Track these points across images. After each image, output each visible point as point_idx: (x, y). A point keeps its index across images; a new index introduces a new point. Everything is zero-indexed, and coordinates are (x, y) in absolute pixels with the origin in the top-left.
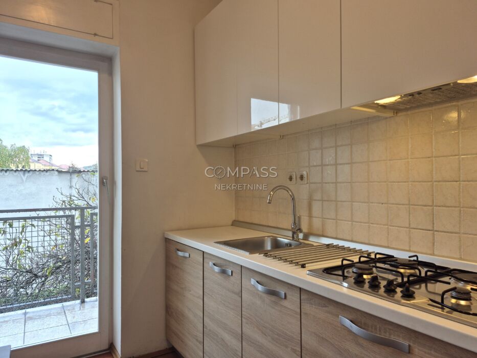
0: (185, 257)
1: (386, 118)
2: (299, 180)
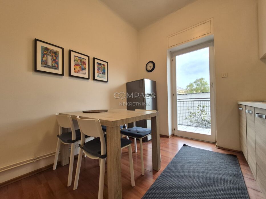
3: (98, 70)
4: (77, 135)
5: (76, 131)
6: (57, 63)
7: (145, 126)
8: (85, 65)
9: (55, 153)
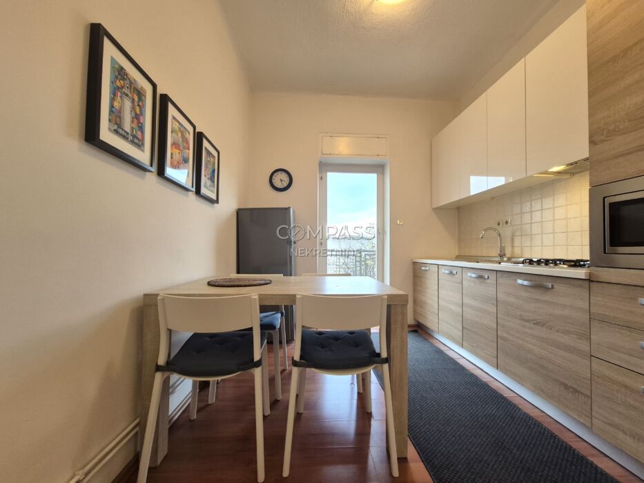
0: (426, 270)
1: (566, 179)
2: (504, 224)
3: (206, 170)
6: (141, 128)
8: (189, 149)
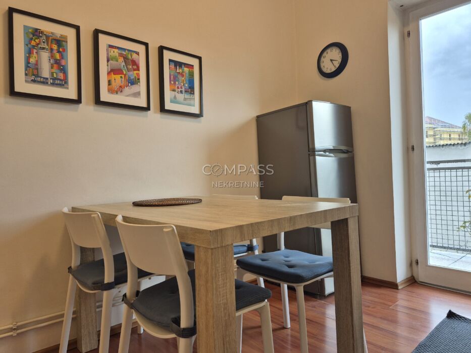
3: (175, 83)
4: (116, 270)
5: (114, 256)
6: (64, 70)
7: (317, 250)
8: (138, 69)
9: (62, 316)
